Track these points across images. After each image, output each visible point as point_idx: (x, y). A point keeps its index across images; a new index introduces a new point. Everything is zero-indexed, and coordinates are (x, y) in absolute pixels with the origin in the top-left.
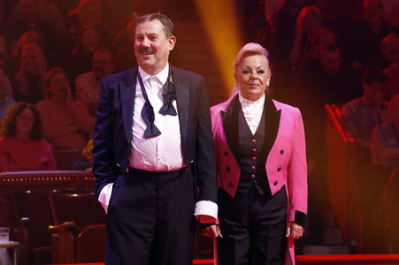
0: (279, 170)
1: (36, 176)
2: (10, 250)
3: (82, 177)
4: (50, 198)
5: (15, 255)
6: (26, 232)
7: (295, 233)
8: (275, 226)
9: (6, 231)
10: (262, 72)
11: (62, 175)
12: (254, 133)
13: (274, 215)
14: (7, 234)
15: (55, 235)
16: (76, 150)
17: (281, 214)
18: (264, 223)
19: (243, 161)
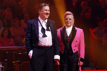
0: (75, 46)
1: (9, 48)
2: (2, 68)
3: (22, 48)
4: (13, 54)
5: (4, 70)
6: (7, 64)
7: (80, 64)
8: (75, 62)
9: (1, 63)
10: (71, 19)
11: (16, 48)
12: (68, 36)
13: (74, 59)
14: (1, 64)
15: (15, 64)
16: (20, 41)
17: (77, 59)
18: (71, 61)
19: (65, 44)
